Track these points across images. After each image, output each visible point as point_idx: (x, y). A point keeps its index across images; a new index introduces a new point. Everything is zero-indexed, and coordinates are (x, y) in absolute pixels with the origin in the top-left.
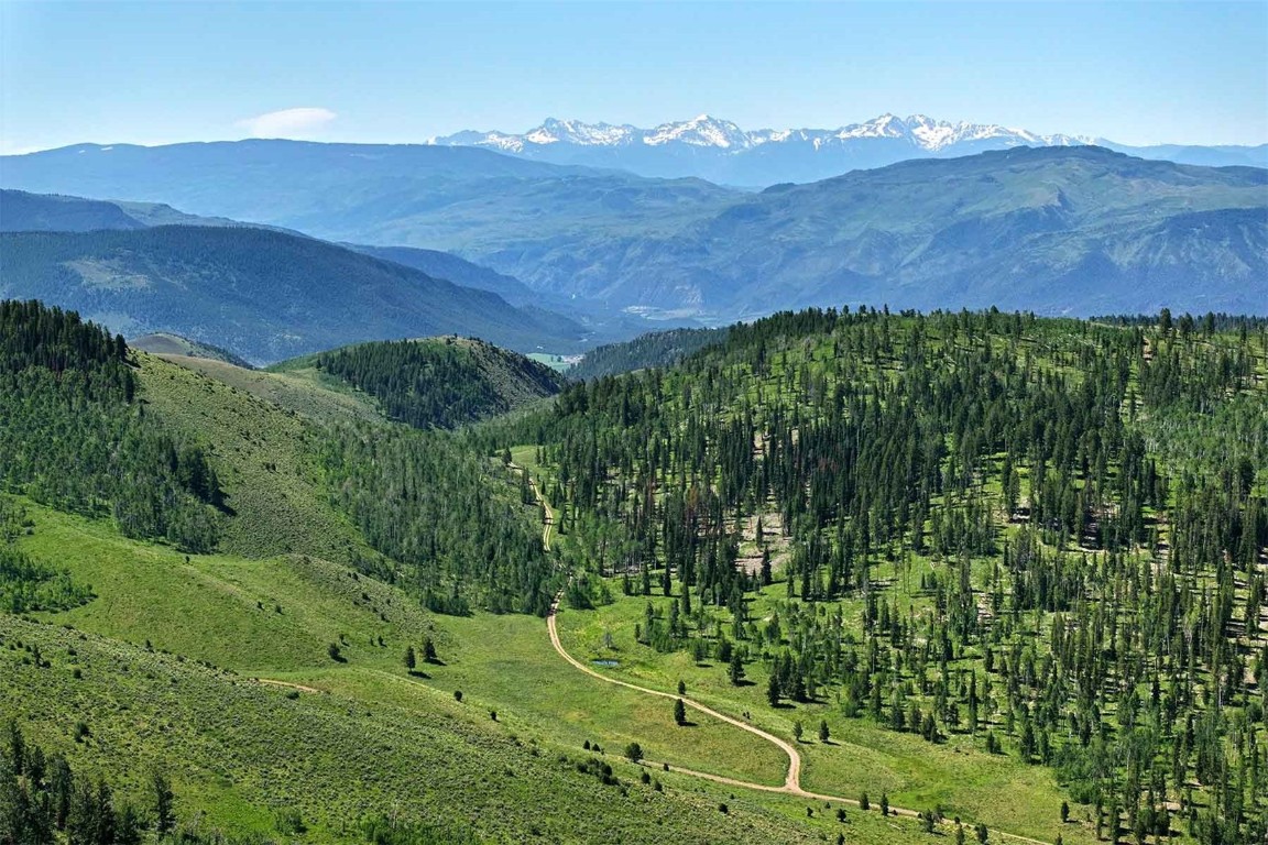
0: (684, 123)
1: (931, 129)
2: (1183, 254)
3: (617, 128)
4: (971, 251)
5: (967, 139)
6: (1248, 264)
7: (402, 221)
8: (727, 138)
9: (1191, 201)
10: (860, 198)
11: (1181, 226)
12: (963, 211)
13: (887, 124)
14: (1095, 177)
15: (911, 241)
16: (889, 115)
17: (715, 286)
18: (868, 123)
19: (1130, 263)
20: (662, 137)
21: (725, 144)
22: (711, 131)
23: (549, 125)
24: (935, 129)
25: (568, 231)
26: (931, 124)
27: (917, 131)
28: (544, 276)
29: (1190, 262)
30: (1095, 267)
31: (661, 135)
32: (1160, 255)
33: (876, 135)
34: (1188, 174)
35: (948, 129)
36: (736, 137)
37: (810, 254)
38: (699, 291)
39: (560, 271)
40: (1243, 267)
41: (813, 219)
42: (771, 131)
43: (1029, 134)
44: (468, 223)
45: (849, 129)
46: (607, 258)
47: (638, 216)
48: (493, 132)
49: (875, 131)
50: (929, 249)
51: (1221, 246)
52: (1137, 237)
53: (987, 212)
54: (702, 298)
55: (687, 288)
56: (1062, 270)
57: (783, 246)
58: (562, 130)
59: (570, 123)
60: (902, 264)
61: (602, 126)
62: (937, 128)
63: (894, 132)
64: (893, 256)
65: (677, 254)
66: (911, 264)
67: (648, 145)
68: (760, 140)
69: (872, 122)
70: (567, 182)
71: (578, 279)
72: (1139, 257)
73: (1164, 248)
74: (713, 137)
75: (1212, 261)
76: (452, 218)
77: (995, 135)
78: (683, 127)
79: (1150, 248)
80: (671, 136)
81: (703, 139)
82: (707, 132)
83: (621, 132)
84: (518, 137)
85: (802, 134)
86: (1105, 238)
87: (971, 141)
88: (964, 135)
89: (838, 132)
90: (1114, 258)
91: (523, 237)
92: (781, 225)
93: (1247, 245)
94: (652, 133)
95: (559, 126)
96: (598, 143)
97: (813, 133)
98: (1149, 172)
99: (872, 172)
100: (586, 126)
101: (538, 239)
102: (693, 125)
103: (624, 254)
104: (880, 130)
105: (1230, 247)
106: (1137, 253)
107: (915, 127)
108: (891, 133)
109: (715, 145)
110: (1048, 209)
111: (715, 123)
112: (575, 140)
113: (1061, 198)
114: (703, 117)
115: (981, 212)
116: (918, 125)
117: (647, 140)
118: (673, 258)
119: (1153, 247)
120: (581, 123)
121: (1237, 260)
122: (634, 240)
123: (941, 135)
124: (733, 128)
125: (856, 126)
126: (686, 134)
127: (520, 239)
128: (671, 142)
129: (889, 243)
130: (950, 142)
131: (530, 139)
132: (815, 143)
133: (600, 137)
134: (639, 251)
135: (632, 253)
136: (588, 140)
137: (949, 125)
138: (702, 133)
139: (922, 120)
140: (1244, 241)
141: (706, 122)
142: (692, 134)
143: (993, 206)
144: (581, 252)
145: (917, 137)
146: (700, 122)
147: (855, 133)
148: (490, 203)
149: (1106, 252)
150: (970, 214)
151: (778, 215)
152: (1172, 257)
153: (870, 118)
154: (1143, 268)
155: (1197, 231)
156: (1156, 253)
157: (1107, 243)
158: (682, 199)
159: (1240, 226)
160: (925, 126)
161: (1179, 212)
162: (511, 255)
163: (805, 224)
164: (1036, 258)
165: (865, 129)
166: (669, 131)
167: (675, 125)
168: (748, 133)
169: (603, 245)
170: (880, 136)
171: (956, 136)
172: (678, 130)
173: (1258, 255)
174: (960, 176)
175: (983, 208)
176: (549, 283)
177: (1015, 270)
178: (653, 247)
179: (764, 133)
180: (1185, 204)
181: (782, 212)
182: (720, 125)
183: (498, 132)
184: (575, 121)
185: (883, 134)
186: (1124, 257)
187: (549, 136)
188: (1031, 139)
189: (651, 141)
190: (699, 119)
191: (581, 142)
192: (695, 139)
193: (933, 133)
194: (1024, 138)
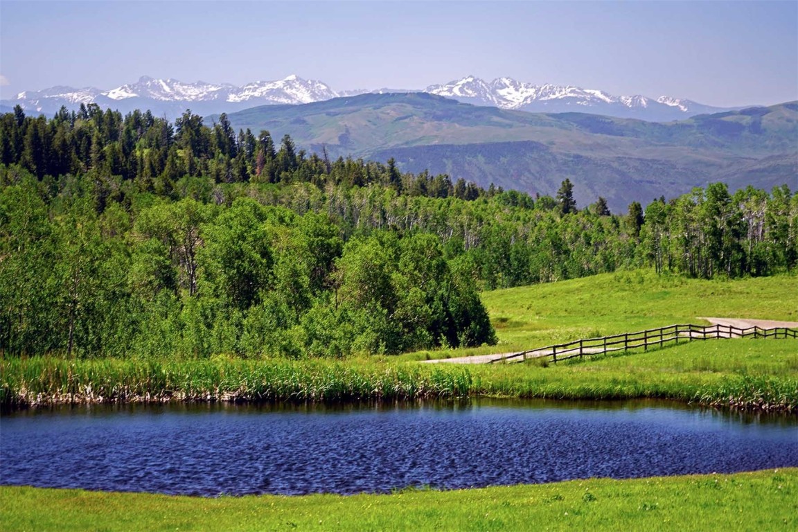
0: (271, 82)
1: (517, 90)
5: (543, 99)
13: (463, 85)
16: (471, 76)
18: (450, 84)
21: (310, 101)
22: (298, 90)
24: (521, 90)
27: (502, 92)
31: (247, 93)
33: (450, 95)
35: (532, 90)
43: (606, 95)
49: (450, 91)
62: (523, 89)
63: (470, 92)
67: (234, 103)
74: (299, 95)
77: (569, 95)
78: (270, 86)
80: (257, 94)
81: (288, 96)
82: (294, 91)
87: (545, 101)
88: (542, 95)
94: (238, 92)
95: (153, 83)
102: (280, 84)
104: (456, 91)
107: (501, 89)
108: (467, 93)
109: (299, 102)
111: (304, 82)
114: (292, 77)
116: (504, 86)
117: (233, 98)
123: (524, 95)
124: (323, 87)
126: (271, 92)
128: (255, 99)
130: (529, 102)
137: (532, 87)
138: (289, 91)
139: (507, 82)
141: (293, 81)
142: (278, 92)
145: (500, 97)
146: (287, 82)
160: (511, 87)
166: (255, 90)
167: (262, 84)
170: (454, 95)
171: (537, 97)
172: (264, 89)
182: (309, 85)
185: (459, 94)
187: (130, 91)
188: (608, 100)
189: (237, 99)
190: (287, 79)
191: (163, 98)
192: (280, 97)
193: (518, 94)
194: (599, 99)
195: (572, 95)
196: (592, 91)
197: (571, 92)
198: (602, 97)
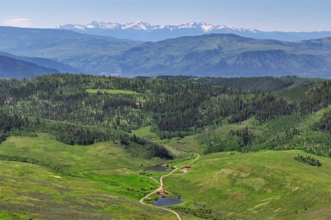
0: (133, 23)
1: (206, 26)
2: (245, 61)
3: (114, 24)
4: (193, 60)
6: (261, 64)
7: (42, 50)
8: (146, 27)
9: (251, 48)
10: (168, 46)
11: (245, 55)
12: (194, 50)
13: (192, 25)
14: (230, 42)
15: (178, 57)
16: (193, 22)
17: (126, 68)
19: (231, 63)
20: (127, 27)
21: (145, 29)
23: (93, 23)
25: (87, 53)
26: (206, 25)
28: (80, 65)
29: (247, 63)
30: (223, 64)
31: (126, 26)
32: (239, 62)
33: (189, 27)
34: (256, 41)
35: (211, 26)
36: (149, 27)
37: (151, 60)
38: (120, 69)
39: (84, 64)
40: (260, 65)
41: (154, 51)
42: (160, 26)
44: (62, 51)
45: (182, 26)
46: (97, 60)
47: (107, 50)
48: (77, 24)
49: (189, 26)
50: (183, 59)
51: (255, 60)
52: (234, 57)
53: (200, 50)
54: (121, 71)
55: (117, 68)
56: (213, 65)
57: (145, 58)
58: (98, 24)
59: (100, 23)
60: (176, 63)
61: (110, 23)
64: (173, 61)
65: (117, 59)
66: (178, 63)
67: (123, 29)
68: (156, 28)
69: (189, 24)
70: (91, 40)
71: (89, 65)
72: (234, 62)
73: (240, 60)
75: (252, 63)
76: (57, 49)
77: (223, 28)
78: (133, 24)
79: (237, 60)
81: (139, 27)
82: (140, 26)
83: (115, 25)
84: (84, 26)
85: (168, 27)
86: (225, 57)
88: (215, 28)
89: (179, 26)
90: (228, 62)
91: (75, 54)
92: (146, 52)
93: (262, 59)
94: (124, 26)
95: (96, 23)
96: (108, 28)
97: (171, 27)
98: (245, 40)
99: (173, 39)
100: (105, 23)
101: (79, 55)
102: (136, 24)
103: (102, 59)
104: (190, 26)
105: (257, 60)
106: (234, 61)
107: (201, 25)
108: (193, 27)
109: (143, 30)
110: (215, 50)
111: (142, 23)
112: (101, 27)
113: (219, 47)
114: (139, 22)
115: (198, 50)
117: (123, 28)
118: (115, 61)
119: (238, 59)
120: (103, 23)
121: (259, 63)
122: (105, 56)
123: (209, 27)
124: (148, 25)
125: (184, 25)
126: (134, 26)
127: (74, 55)
128: (129, 28)
129: (172, 58)
130: (211, 30)
131: (87, 27)
132: (171, 29)
133: (109, 27)
134: (106, 59)
135: (104, 59)
136: (105, 27)
137: (211, 25)
138: (139, 26)
139: (203, 24)
140: (261, 58)
142: (136, 26)
143: (202, 48)
144: (90, 59)
145: (202, 28)
146: (138, 23)
147: (183, 27)
148: (68, 45)
149: (226, 61)
150: (195, 50)
151: (145, 50)
152: (242, 62)
153: (188, 23)
154: (235, 65)
155: (249, 56)
156: (238, 61)
157: (226, 58)
158: (122, 45)
159: (261, 55)
160: (204, 25)
161: (248, 51)
162: (71, 59)
163: (152, 52)
164: (207, 62)
165: (186, 26)
166: (129, 25)
167: (131, 24)
168: (153, 26)
169: (96, 57)
170: (190, 27)
171: (213, 28)
172: (132, 25)
173: (264, 62)
174: (195, 41)
175: (199, 49)
176: (81, 66)
177: (201, 65)
178: (110, 57)
179: (158, 26)
180: (250, 49)
181: (147, 49)
182: (145, 24)
183: (79, 25)
184: (102, 22)
185: (191, 27)
186: (230, 62)
187: (93, 26)
188: (234, 29)
189: (124, 28)
190: (138, 22)
191: (103, 28)
192: (136, 28)
193: (206, 27)
194: (232, 29)
195: (224, 28)
196: (230, 27)
197: (224, 27)
198: (232, 28)
